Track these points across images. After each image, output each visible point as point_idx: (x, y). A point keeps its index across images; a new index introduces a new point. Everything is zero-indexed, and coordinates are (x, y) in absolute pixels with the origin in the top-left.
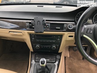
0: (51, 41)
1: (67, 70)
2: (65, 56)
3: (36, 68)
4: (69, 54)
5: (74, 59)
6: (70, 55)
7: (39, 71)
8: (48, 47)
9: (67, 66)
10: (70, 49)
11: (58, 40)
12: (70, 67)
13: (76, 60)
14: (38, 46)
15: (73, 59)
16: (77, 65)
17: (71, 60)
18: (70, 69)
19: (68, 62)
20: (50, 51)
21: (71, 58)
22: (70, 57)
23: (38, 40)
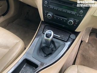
0: (69, 12)
1: (79, 56)
2: (83, 40)
3: (41, 40)
4: (88, 38)
5: (93, 47)
6: (88, 40)
7: (44, 45)
8: (63, 20)
9: (80, 52)
10: (91, 33)
11: (81, 12)
12: (84, 54)
13: (94, 49)
14: (50, 14)
15: (91, 47)
16: (93, 54)
17: (88, 46)
18: (83, 56)
19: (84, 47)
20: (63, 26)
21: (89, 45)
22: (88, 43)
23: (51, 7)
